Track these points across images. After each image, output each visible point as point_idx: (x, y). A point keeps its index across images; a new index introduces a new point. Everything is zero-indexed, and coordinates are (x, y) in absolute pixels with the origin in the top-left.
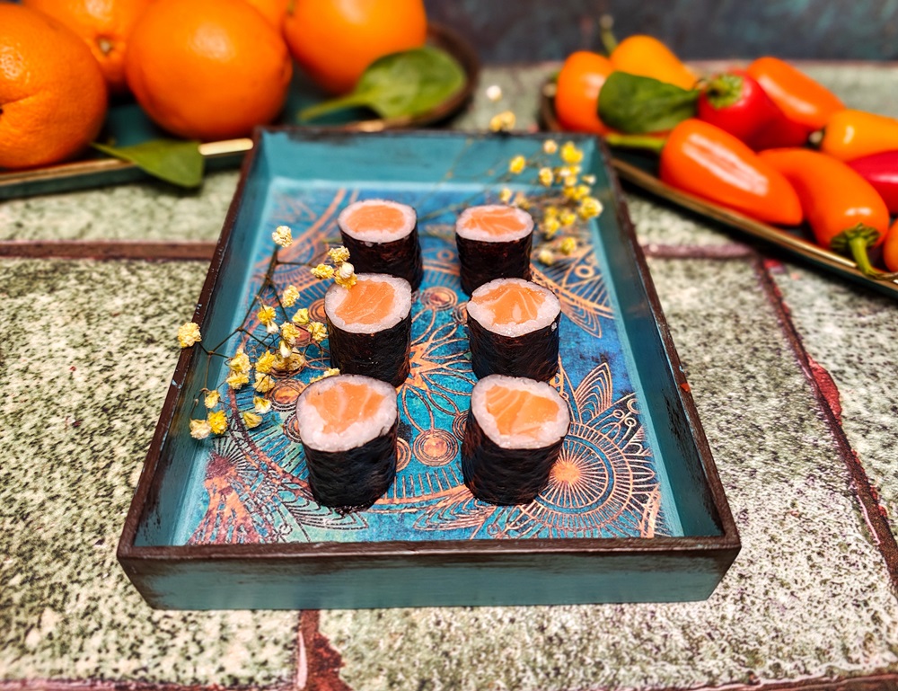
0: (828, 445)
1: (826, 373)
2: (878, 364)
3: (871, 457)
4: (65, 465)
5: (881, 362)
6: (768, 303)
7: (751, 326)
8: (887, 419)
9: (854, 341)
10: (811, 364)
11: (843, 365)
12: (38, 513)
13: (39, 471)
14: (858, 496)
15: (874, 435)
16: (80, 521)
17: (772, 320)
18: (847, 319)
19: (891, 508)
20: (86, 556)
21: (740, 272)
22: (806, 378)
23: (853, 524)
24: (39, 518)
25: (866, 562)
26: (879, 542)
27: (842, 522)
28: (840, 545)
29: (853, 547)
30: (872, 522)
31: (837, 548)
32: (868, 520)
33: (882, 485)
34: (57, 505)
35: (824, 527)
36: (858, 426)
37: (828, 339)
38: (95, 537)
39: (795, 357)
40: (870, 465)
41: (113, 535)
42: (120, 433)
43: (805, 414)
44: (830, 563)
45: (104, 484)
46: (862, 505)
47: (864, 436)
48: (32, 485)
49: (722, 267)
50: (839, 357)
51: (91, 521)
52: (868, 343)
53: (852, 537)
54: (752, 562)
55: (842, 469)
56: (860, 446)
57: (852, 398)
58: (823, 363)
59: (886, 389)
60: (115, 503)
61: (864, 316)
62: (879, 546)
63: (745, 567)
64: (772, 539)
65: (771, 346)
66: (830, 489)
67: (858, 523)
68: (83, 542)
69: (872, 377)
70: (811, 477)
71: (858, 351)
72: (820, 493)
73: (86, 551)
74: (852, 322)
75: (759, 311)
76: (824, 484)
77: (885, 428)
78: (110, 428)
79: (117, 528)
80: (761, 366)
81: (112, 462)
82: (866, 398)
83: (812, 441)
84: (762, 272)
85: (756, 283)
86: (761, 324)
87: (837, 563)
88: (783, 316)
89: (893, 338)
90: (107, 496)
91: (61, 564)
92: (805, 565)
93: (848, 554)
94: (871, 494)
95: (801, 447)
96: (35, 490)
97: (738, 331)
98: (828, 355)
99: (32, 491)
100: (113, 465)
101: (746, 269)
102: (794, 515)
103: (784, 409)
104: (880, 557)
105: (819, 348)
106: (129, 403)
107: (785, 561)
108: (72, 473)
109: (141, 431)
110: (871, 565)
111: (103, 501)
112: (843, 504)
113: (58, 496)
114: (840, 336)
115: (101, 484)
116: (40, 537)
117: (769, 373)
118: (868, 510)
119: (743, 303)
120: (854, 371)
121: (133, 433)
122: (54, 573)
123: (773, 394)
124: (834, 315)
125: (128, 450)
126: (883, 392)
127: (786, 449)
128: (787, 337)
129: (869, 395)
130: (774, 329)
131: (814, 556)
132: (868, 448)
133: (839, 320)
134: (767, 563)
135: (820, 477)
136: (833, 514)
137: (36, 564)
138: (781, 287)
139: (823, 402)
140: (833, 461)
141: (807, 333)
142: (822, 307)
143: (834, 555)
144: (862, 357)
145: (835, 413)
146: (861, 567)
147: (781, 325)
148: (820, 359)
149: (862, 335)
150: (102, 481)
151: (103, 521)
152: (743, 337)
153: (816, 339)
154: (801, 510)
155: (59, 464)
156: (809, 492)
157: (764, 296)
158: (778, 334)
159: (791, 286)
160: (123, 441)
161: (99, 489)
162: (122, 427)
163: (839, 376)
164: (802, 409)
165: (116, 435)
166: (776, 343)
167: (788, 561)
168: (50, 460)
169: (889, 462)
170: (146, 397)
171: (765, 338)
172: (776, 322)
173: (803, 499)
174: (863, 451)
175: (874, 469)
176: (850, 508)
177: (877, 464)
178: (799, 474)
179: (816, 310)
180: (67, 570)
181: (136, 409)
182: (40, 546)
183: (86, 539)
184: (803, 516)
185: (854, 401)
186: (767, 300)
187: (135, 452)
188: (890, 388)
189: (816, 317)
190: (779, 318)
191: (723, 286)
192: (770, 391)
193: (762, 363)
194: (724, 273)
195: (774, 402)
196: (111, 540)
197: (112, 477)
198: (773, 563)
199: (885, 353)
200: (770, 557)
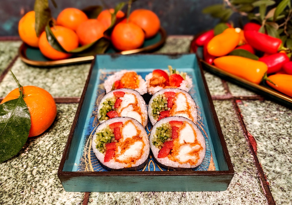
0: (251, 161)
1: (253, 137)
2: (271, 134)
3: (266, 165)
4: (13, 168)
5: (272, 134)
6: (236, 114)
7: (229, 122)
8: (272, 153)
9: (264, 126)
10: (248, 134)
11: (259, 135)
12: (5, 183)
13: (6, 170)
14: (260, 178)
15: (267, 158)
16: (17, 185)
17: (237, 120)
18: (262, 119)
19: (271, 182)
20: (18, 196)
21: (227, 104)
22: (246, 139)
23: (258, 188)
24: (5, 184)
25: (261, 200)
26: (266, 194)
27: (254, 187)
28: (252, 194)
29: (257, 195)
30: (264, 187)
31: (251, 195)
32: (262, 186)
33: (268, 175)
34: (11, 181)
35: (248, 188)
36: (262, 155)
37: (255, 126)
38: (21, 190)
39: (243, 132)
40: (265, 168)
41: (26, 190)
42: (30, 158)
43: (245, 151)
44: (248, 200)
45: (25, 174)
46: (261, 181)
47: (264, 158)
48: (3, 174)
49: (221, 103)
50: (258, 132)
51: (20, 185)
52: (268, 127)
53: (257, 192)
54: (223, 200)
55: (255, 169)
56: (262, 162)
57: (261, 146)
58: (253, 134)
59: (273, 143)
60: (27, 180)
61: (268, 118)
62: (266, 195)
63: (221, 201)
64: (230, 192)
65: (235, 129)
66: (251, 176)
67: (259, 187)
68: (18, 192)
69: (268, 138)
70: (245, 172)
71: (265, 130)
72: (247, 177)
73: (18, 195)
74: (263, 120)
75: (233, 117)
76: (249, 174)
77: (271, 156)
78: (27, 157)
79: (28, 187)
80: (231, 135)
81: (27, 167)
82: (266, 146)
83: (246, 160)
84: (235, 104)
85: (232, 108)
86: (233, 121)
87: (251, 200)
88: (240, 119)
89: (277, 125)
90: (25, 178)
91: (10, 199)
92: (240, 201)
93: (255, 197)
94: (264, 177)
95: (242, 162)
96: (4, 176)
97: (225, 124)
98: (254, 131)
99: (3, 176)
100: (28, 168)
101: (229, 103)
102: (238, 185)
103: (238, 150)
104: (266, 198)
105: (251, 129)
106: (33, 149)
107: (234, 199)
108: (15, 171)
109: (37, 157)
110: (262, 201)
111: (24, 179)
112: (255, 181)
113: (11, 178)
114: (259, 125)
115: (24, 174)
116: (5, 190)
117: (234, 137)
118: (263, 183)
119: (227, 114)
120: (263, 136)
121: (34, 158)
122: (8, 201)
123: (235, 145)
124: (257, 118)
125: (32, 163)
126: (272, 144)
127: (237, 163)
128: (241, 126)
129: (267, 145)
130: (237, 123)
131: (244, 198)
132: (265, 162)
133: (259, 119)
134: (228, 200)
135: (248, 172)
136: (251, 184)
137: (3, 198)
138: (241, 109)
139: (251, 147)
140: (253, 167)
141: (248, 124)
142: (254, 115)
143: (250, 198)
144: (266, 132)
145: (255, 151)
146: (259, 202)
147: (239, 122)
148: (252, 133)
149: (266, 125)
150: (24, 173)
151: (23, 186)
152: (227, 126)
153: (251, 126)
154: (240, 183)
155: (12, 168)
156: (244, 177)
157: (235, 112)
158: (238, 125)
159: (244, 109)
160: (31, 161)
161: (23, 176)
162: (31, 156)
163: (257, 138)
164: (244, 149)
165: (29, 159)
166: (237, 128)
167: (235, 200)
168: (9, 166)
169: (271, 167)
170: (39, 147)
171: (234, 126)
172: (238, 120)
173: (241, 179)
174: (263, 163)
175: (266, 169)
176: (257, 182)
177: (267, 168)
178: (241, 171)
179: (252, 116)
180: (12, 200)
181: (36, 151)
182: (5, 193)
183: (18, 191)
184: (241, 185)
185: (262, 147)
186: (235, 113)
187: (34, 164)
188: (274, 142)
189: (251, 119)
190: (239, 119)
191: (221, 109)
192: (234, 144)
193: (232, 134)
194: (222, 105)
195: (235, 147)
196: (26, 191)
197: (27, 172)
198: (230, 200)
199: (274, 130)
200: (229, 198)
